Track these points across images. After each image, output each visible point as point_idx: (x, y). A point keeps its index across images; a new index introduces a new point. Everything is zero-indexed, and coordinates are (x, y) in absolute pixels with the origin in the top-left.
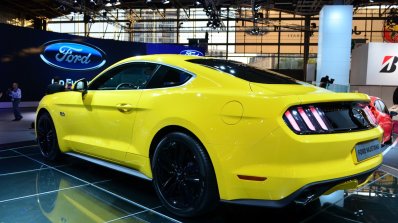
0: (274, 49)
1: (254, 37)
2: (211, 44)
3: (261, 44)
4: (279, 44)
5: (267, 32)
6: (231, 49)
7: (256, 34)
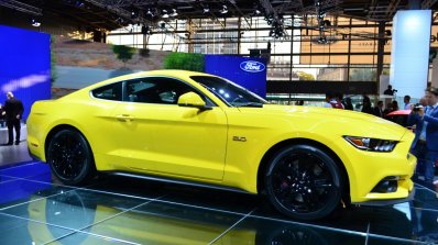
0: (344, 59)
1: (322, 47)
2: (274, 55)
3: (330, 54)
4: (349, 54)
5: (335, 40)
6: (296, 59)
7: (323, 43)
